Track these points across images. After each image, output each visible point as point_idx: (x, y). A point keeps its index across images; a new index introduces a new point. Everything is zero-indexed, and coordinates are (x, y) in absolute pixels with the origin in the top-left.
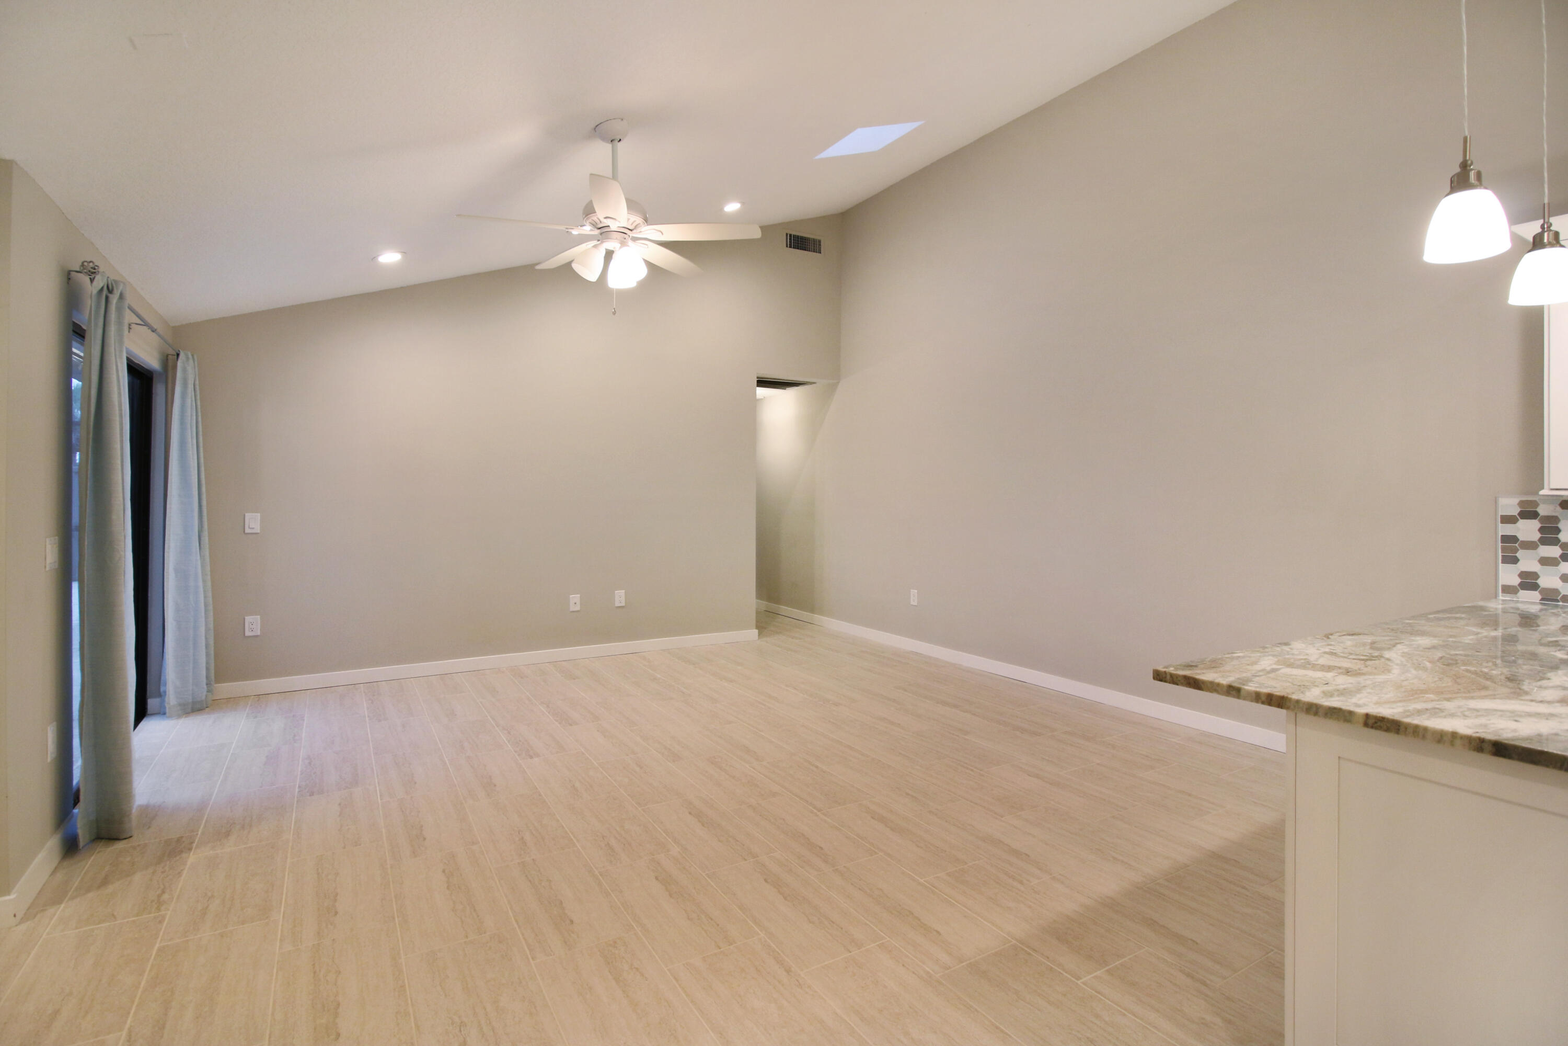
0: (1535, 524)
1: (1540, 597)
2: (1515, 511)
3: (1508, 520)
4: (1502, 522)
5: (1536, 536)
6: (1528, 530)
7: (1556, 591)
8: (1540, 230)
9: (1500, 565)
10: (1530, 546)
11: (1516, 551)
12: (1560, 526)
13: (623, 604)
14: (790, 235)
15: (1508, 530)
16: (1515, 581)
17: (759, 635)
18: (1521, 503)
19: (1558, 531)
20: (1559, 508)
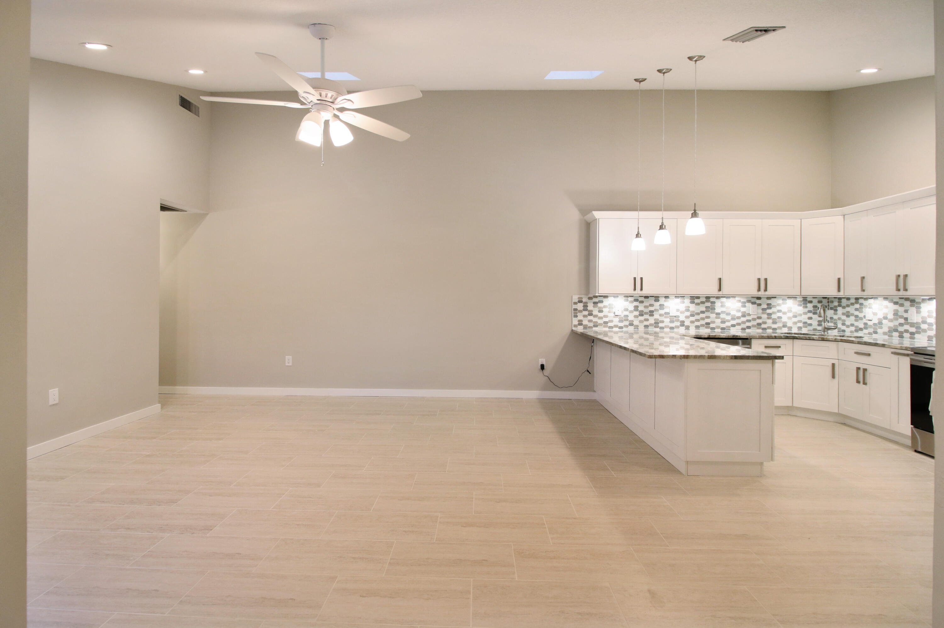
0: (582, 305)
1: (583, 328)
2: (577, 301)
3: (575, 303)
4: (574, 304)
5: (582, 308)
6: (580, 306)
7: (587, 325)
8: (661, 224)
9: (573, 318)
10: (580, 311)
11: (577, 313)
12: (588, 305)
13: (57, 402)
14: (181, 96)
15: (574, 307)
16: (577, 323)
17: (162, 408)
18: (579, 298)
19: (587, 306)
20: (588, 300)
